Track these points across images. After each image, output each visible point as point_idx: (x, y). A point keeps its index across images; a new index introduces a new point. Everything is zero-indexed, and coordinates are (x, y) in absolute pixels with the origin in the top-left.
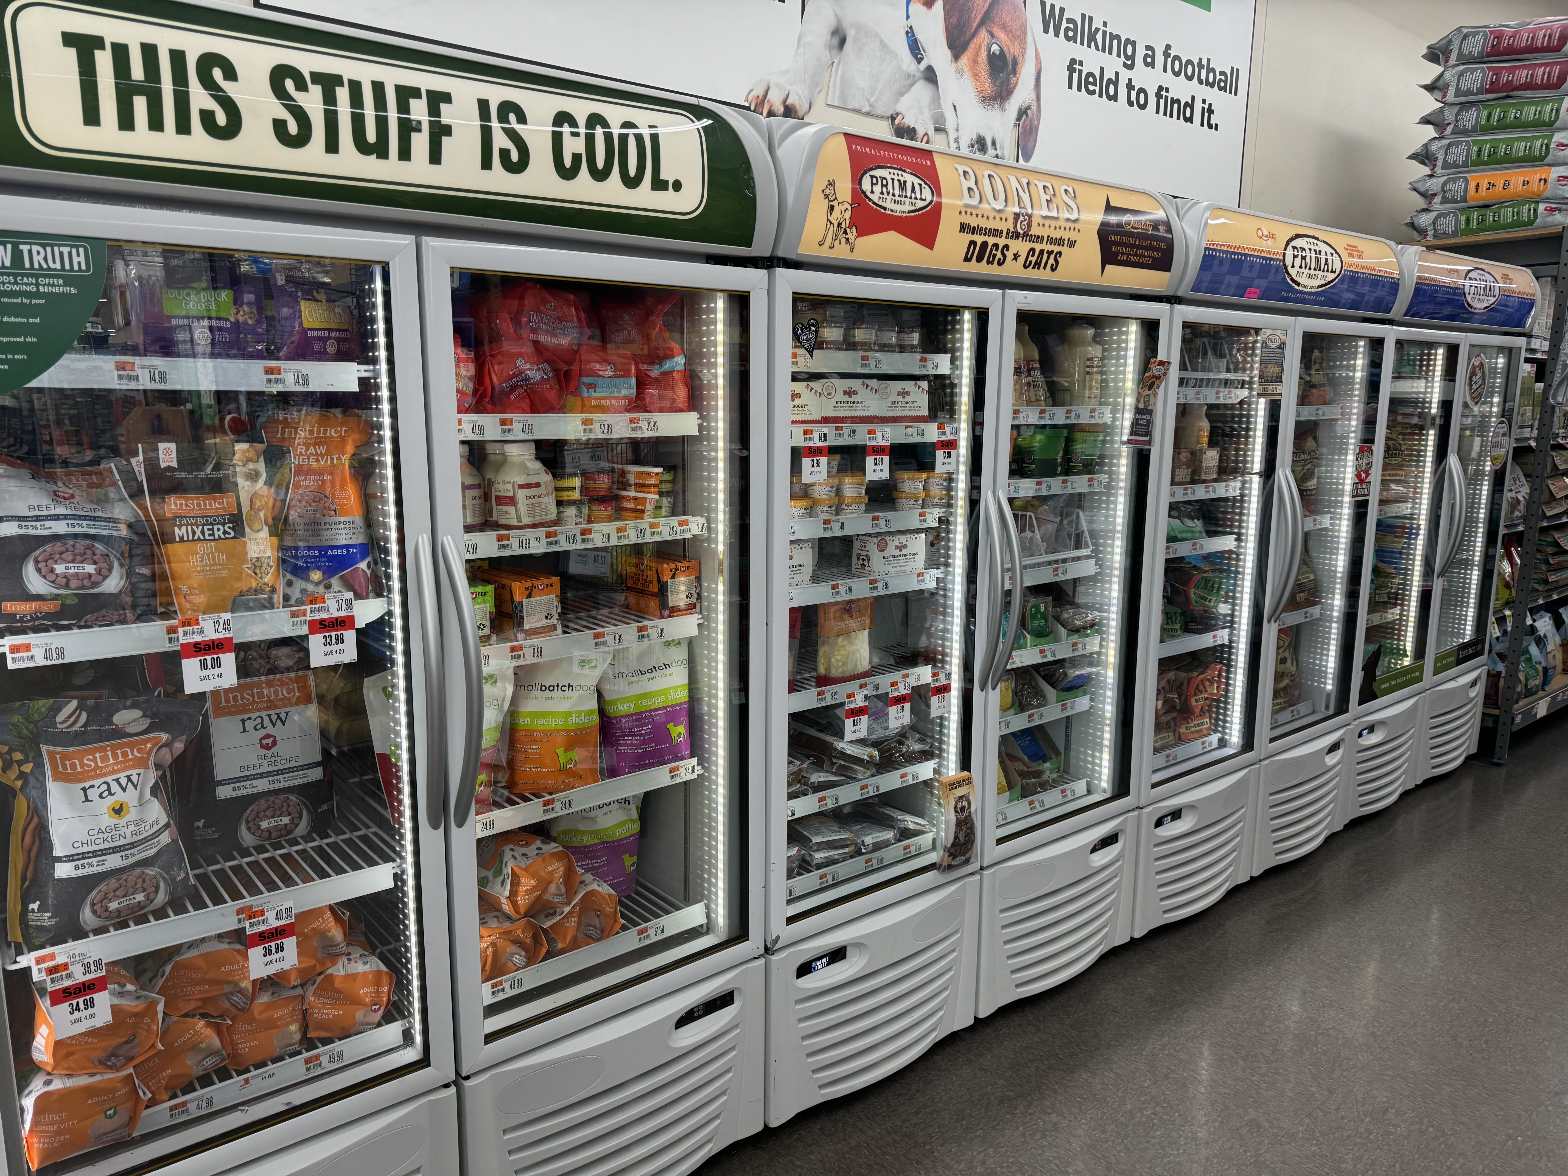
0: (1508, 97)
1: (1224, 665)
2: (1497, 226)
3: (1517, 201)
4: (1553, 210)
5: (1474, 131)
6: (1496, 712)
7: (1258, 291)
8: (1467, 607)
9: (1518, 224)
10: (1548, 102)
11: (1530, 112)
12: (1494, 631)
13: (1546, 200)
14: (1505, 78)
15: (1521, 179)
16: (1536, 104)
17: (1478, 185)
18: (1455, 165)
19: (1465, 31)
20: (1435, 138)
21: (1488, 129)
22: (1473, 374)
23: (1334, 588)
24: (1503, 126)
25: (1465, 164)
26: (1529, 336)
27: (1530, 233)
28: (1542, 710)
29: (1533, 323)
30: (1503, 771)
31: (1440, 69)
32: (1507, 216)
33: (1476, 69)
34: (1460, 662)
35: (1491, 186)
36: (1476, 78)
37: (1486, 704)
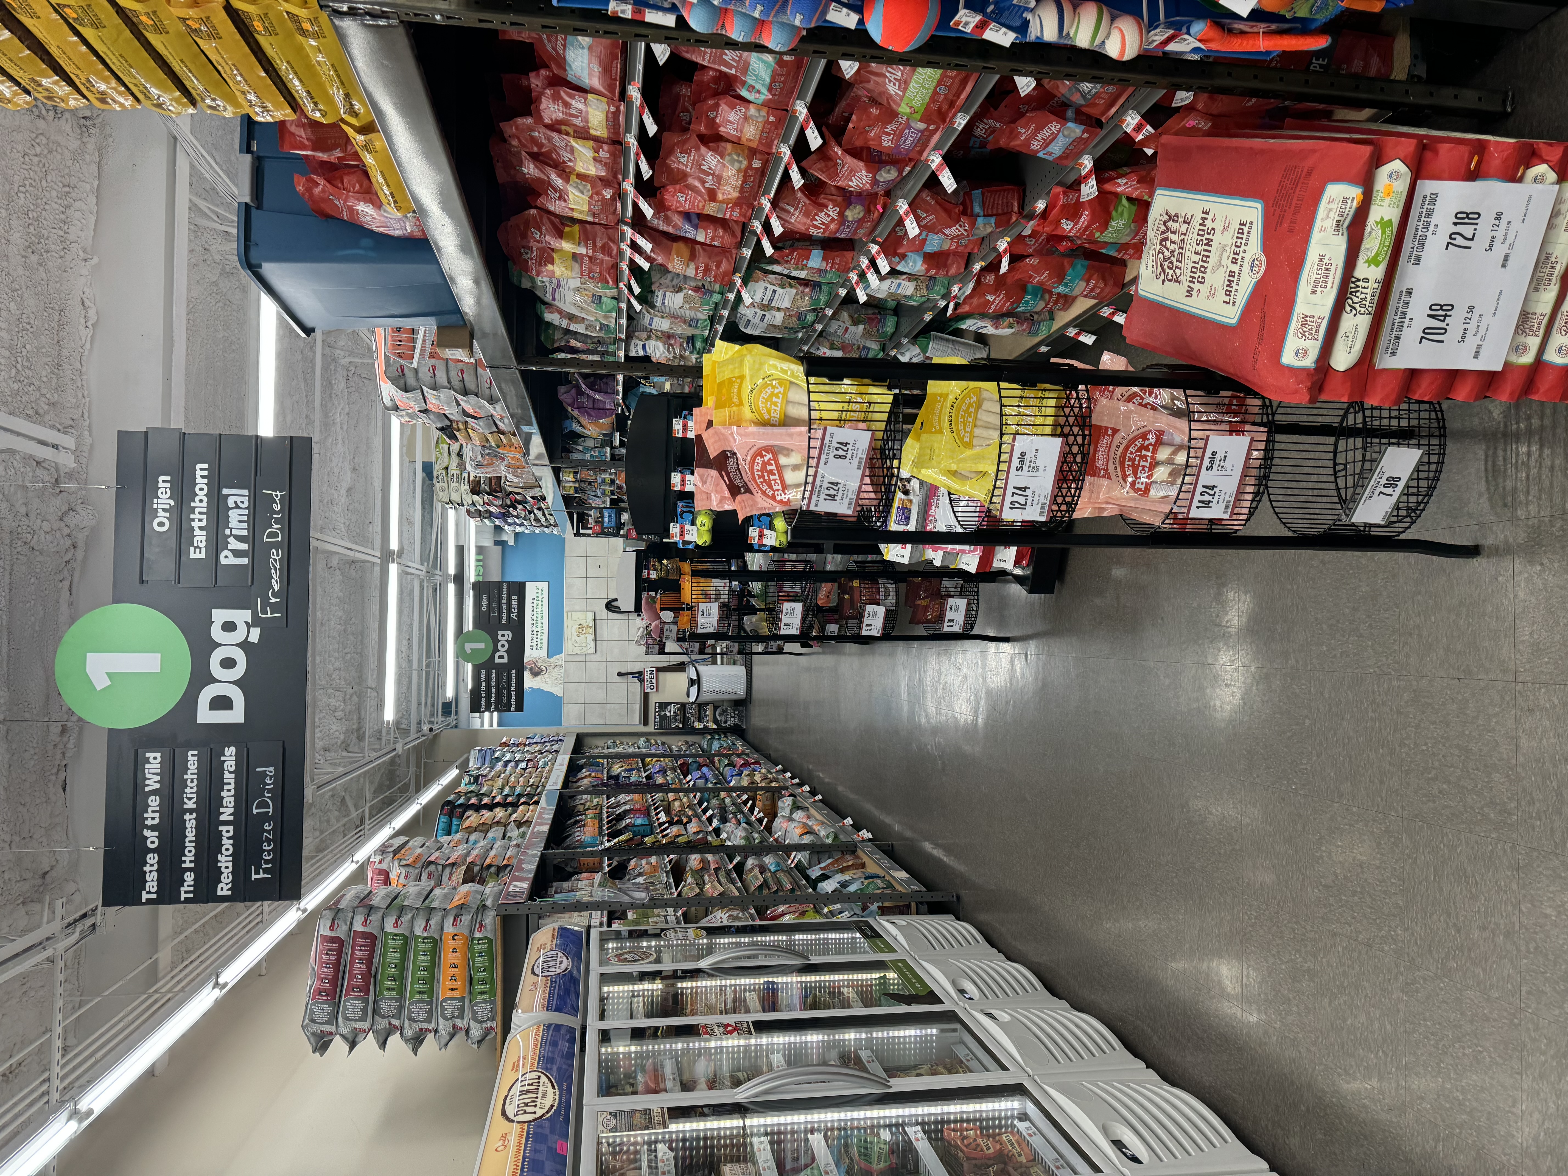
0: (375, 976)
1: (943, 1127)
2: (490, 969)
3: (470, 954)
4: (481, 926)
5: (400, 1001)
6: (913, 905)
7: (560, 1142)
8: (828, 939)
9: (490, 953)
10: (386, 943)
11: (392, 957)
12: (845, 917)
13: (472, 933)
14: (358, 981)
15: (451, 955)
16: (385, 953)
17: (451, 989)
18: (429, 1012)
19: (307, 1021)
20: (401, 1034)
21: (401, 990)
22: (625, 960)
23: (840, 1040)
24: (401, 978)
25: (430, 1003)
26: (589, 927)
27: (499, 941)
28: (903, 874)
29: (578, 925)
30: (963, 893)
31: (337, 1039)
32: (481, 961)
33: (345, 1006)
34: (879, 936)
35: (453, 978)
36: (352, 1005)
37: (908, 913)
